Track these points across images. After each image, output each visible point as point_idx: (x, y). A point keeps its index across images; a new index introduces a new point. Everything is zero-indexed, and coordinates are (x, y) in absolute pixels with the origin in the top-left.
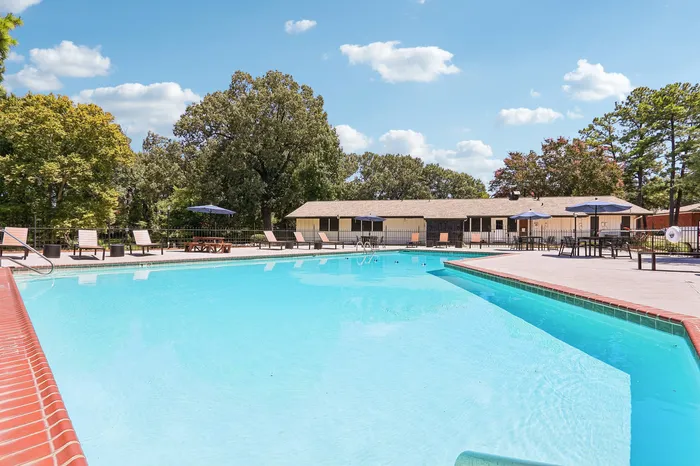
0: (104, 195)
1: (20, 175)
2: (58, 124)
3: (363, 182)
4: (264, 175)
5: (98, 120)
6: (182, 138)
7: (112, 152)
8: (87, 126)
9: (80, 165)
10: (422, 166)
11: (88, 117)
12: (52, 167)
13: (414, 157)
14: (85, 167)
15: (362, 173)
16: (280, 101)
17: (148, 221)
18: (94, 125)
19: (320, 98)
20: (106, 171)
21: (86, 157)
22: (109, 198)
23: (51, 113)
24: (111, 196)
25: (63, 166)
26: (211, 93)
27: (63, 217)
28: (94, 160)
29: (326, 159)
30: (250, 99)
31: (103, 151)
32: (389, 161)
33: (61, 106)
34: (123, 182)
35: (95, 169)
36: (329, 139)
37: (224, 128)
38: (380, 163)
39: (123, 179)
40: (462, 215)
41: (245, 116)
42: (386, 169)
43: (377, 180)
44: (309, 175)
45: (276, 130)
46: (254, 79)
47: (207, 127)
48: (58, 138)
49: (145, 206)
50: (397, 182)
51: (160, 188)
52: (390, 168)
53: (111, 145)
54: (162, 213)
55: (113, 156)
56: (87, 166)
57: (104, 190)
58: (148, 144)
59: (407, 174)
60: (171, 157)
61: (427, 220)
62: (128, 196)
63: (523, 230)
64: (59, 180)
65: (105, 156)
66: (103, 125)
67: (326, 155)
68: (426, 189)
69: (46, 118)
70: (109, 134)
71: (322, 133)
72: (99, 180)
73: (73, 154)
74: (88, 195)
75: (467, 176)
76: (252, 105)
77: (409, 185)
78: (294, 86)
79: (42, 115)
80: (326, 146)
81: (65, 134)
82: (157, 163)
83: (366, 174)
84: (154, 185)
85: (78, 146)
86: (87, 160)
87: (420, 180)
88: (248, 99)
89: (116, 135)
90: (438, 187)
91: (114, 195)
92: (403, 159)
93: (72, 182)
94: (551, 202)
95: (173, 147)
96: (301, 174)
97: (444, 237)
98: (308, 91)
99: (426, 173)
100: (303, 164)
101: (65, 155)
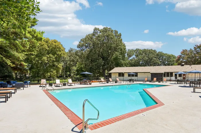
0: (58, 66)
1: (37, 61)
2: (46, 46)
3: (136, 59)
4: (103, 58)
5: (56, 44)
6: (80, 49)
7: (60, 53)
8: (54, 46)
9: (52, 57)
10: (156, 52)
11: (54, 43)
12: (45, 58)
13: (153, 50)
14: (53, 58)
15: (135, 55)
16: (108, 36)
17: (70, 72)
18: (56, 46)
19: (120, 34)
20: (59, 59)
21: (54, 55)
22: (60, 67)
23: (45, 43)
24: (60, 66)
25: (48, 58)
26: (88, 34)
27: (48, 72)
28: (56, 56)
29: (121, 54)
30: (99, 36)
31: (58, 53)
32: (145, 51)
33: (47, 41)
34: (63, 61)
35: (56, 58)
36: (122, 47)
37: (91, 45)
38: (142, 52)
39: (63, 60)
40: (163, 72)
41: (97, 42)
42: (144, 54)
43: (140, 58)
44: (116, 59)
45: (106, 45)
46: (100, 29)
47: (87, 45)
48: (46, 50)
49: (69, 68)
50: (147, 58)
51: (73, 64)
52: (145, 54)
53: (60, 51)
54: (74, 70)
55: (61, 54)
56: (54, 57)
57: (58, 64)
58: (70, 51)
59: (151, 56)
60: (76, 54)
61: (151, 73)
62: (64, 65)
63: (184, 76)
64: (47, 62)
65: (58, 54)
66: (58, 45)
67: (121, 52)
68: (158, 60)
69: (43, 45)
70: (60, 48)
71: (120, 46)
72: (57, 61)
73: (50, 54)
74: (54, 65)
75: (173, 55)
76: (99, 38)
77: (151, 59)
78: (112, 31)
79: (42, 44)
80: (121, 50)
81: (48, 49)
82: (73, 57)
83: (137, 56)
84: (72, 63)
85: (51, 51)
86: (54, 56)
87: (155, 57)
88: (98, 36)
89: (61, 48)
90: (162, 59)
91: (61, 65)
92: (149, 50)
93: (50, 62)
94: (195, 67)
95: (77, 52)
96: (114, 58)
97: (155, 79)
98: (116, 32)
99: (158, 55)
100: (114, 56)
101: (48, 55)
